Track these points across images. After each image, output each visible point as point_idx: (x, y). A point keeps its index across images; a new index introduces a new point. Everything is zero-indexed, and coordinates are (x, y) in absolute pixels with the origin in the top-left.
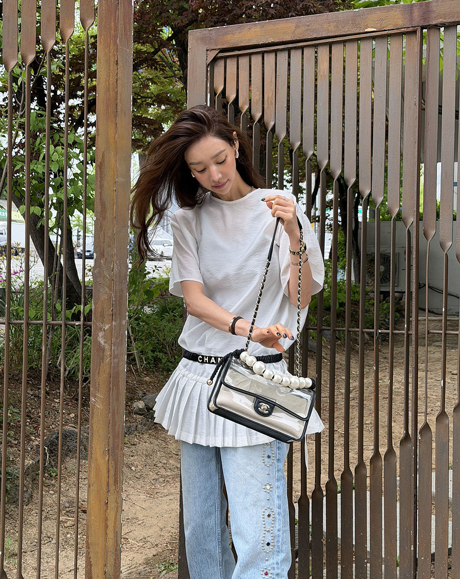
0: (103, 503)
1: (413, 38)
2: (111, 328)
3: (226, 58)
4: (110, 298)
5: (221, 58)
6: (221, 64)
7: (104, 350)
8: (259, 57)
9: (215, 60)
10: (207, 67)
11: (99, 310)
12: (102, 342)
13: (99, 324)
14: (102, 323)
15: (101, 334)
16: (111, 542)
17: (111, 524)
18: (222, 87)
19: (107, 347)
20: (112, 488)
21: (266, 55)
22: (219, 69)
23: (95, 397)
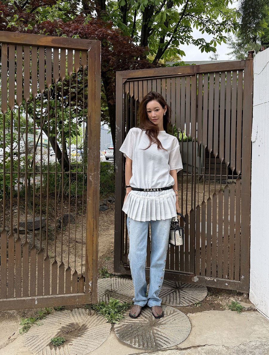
0: (92, 235)
1: (194, 77)
2: (94, 174)
3: (129, 82)
4: (94, 164)
5: (128, 81)
6: (128, 83)
7: (92, 182)
8: (142, 82)
9: (126, 82)
10: (123, 84)
11: (90, 168)
12: (91, 179)
14: (91, 173)
15: (90, 177)
16: (95, 248)
17: (95, 242)
18: (128, 92)
20: (95, 230)
21: (144, 81)
22: (127, 85)
23: (89, 198)
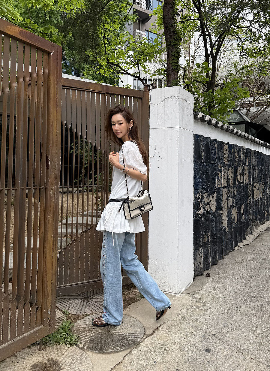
0: (51, 257)
2: (55, 188)
4: (54, 177)
7: (52, 197)
11: (51, 181)
12: (52, 194)
13: (51, 187)
15: (51, 191)
16: (54, 270)
17: (54, 264)
19: (53, 196)
20: (54, 250)
23: (49, 216)
